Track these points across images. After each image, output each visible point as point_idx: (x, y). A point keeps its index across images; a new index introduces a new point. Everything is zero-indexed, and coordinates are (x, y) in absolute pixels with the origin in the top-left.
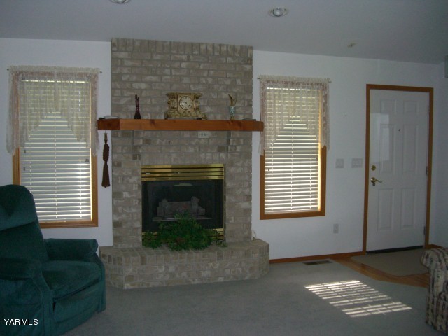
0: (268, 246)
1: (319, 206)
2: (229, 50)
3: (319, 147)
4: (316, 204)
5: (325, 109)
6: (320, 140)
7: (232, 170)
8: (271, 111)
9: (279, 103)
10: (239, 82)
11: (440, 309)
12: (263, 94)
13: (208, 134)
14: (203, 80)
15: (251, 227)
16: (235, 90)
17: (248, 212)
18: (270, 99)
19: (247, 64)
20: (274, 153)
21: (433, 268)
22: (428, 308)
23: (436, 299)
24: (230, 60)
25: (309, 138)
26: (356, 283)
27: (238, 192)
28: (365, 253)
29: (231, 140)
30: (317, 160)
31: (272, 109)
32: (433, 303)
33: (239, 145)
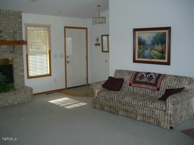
0: (32, 88)
1: (49, 72)
2: (13, 13)
3: (48, 50)
4: (48, 72)
5: (49, 36)
6: (48, 47)
7: (16, 60)
8: (29, 37)
9: (32, 34)
10: (17, 25)
11: (97, 101)
12: (26, 31)
13: (6, 46)
14: (3, 25)
15: (24, 82)
16: (15, 29)
17: (23, 76)
18: (29, 32)
19: (20, 18)
20: (31, 53)
21: (94, 89)
22: (93, 102)
23: (95, 99)
24: (13, 17)
25: (44, 47)
26: (66, 99)
27: (19, 69)
28: (67, 88)
29: (15, 49)
30: (47, 55)
31: (30, 36)
32: (94, 100)
33: (18, 50)
